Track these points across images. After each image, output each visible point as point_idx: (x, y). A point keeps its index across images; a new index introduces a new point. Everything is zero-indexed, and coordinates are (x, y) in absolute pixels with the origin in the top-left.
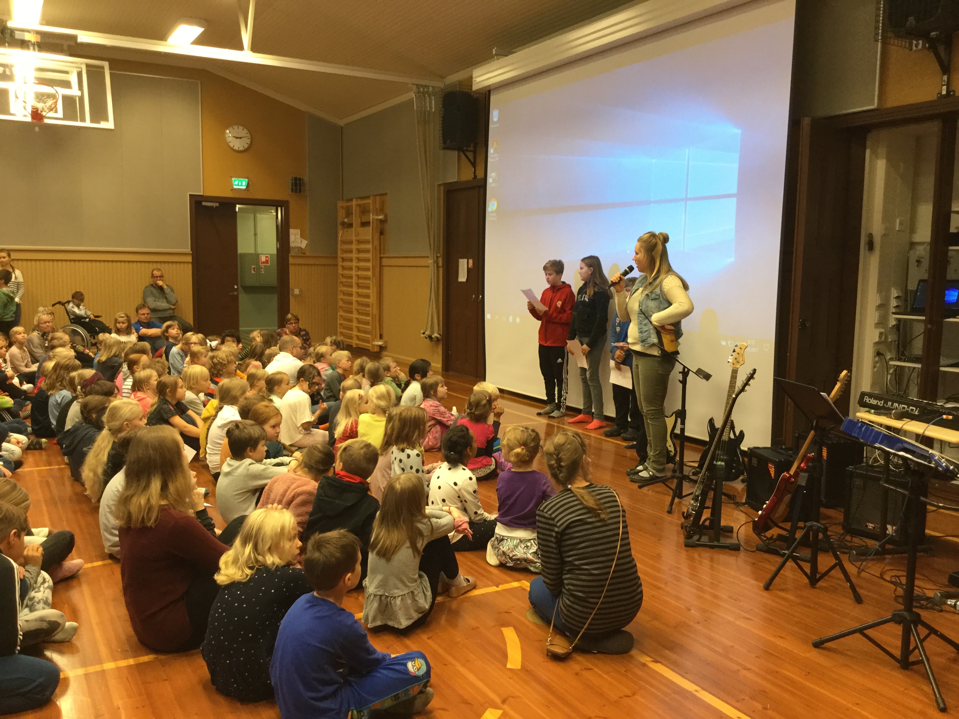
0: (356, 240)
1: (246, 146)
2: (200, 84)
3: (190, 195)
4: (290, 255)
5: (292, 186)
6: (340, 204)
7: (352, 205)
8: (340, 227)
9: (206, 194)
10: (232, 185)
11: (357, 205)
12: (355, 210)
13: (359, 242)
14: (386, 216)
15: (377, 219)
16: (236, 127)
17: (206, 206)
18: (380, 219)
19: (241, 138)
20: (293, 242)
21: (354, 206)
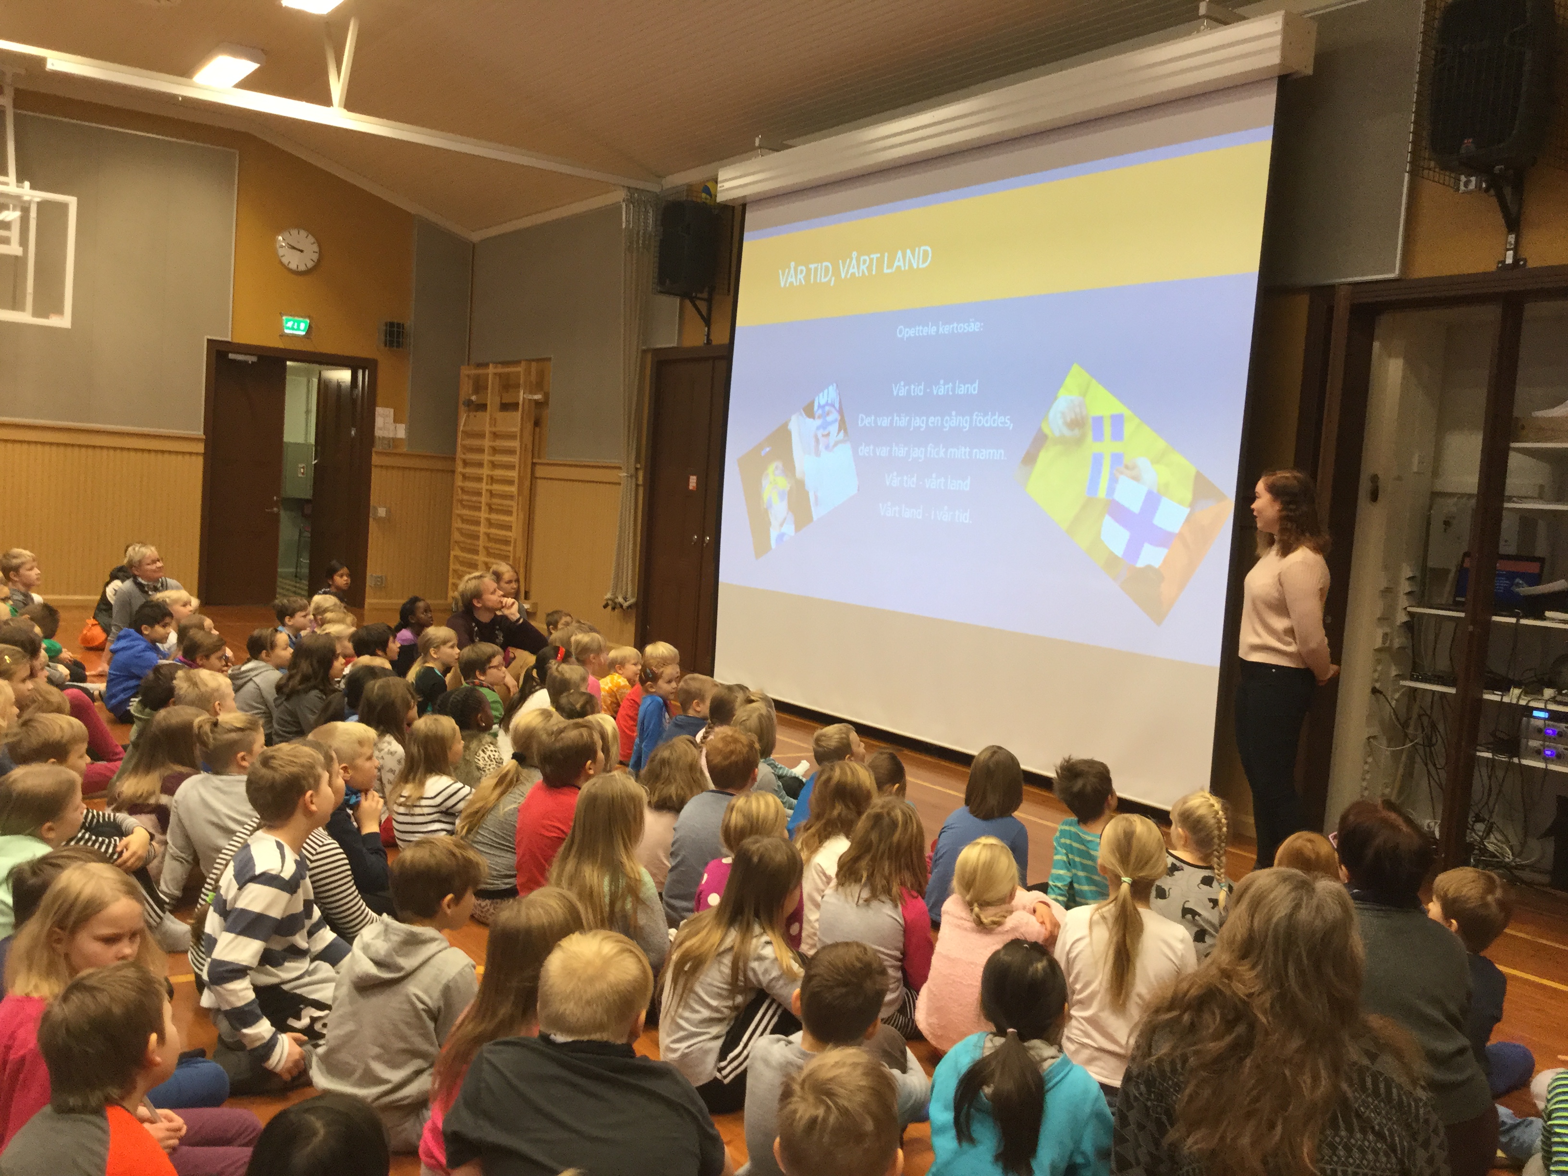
1: (310, 264)
2: (238, 158)
3: (209, 340)
4: (374, 450)
5: (385, 336)
6: (465, 370)
7: (488, 374)
8: (462, 409)
9: (236, 341)
10: (281, 327)
11: (494, 374)
12: (492, 382)
13: (496, 435)
14: (546, 396)
15: (530, 400)
16: (294, 232)
17: (234, 361)
18: (535, 400)
19: (302, 251)
20: (380, 429)
21: (490, 376)
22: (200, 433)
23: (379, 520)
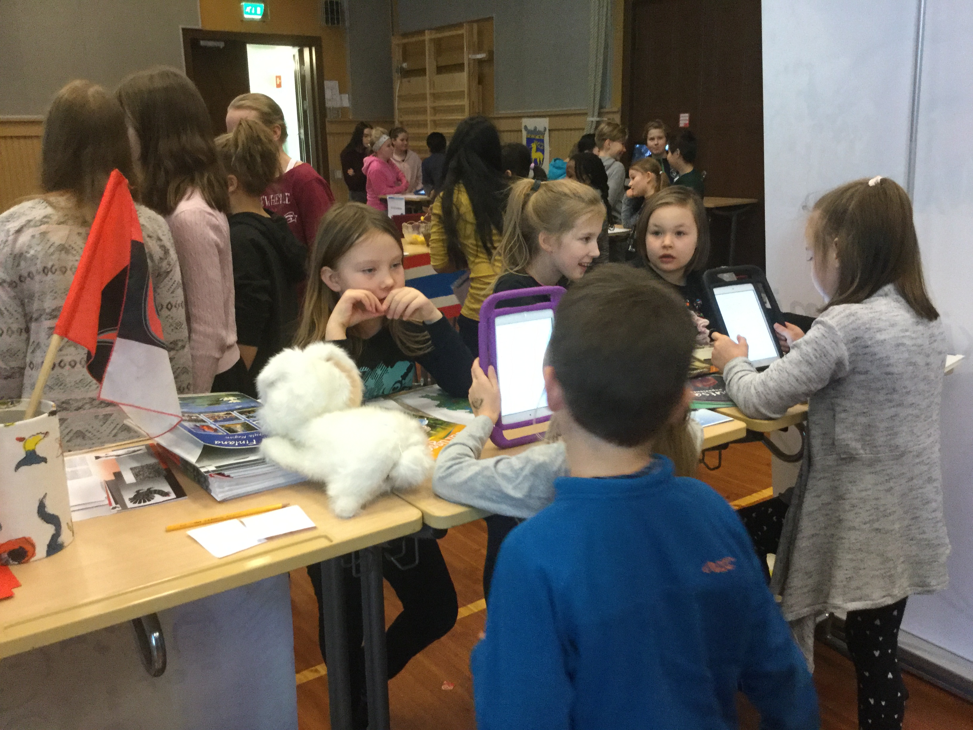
0: (430, 94)
3: (183, 30)
4: (327, 120)
5: (327, 13)
6: (396, 41)
7: (424, 41)
8: (396, 76)
9: (206, 28)
10: (241, 13)
11: (431, 40)
12: (429, 49)
13: (436, 96)
14: (491, 53)
15: (474, 59)
17: (205, 48)
18: (478, 59)
20: (330, 100)
21: (426, 43)
23: (337, 181)
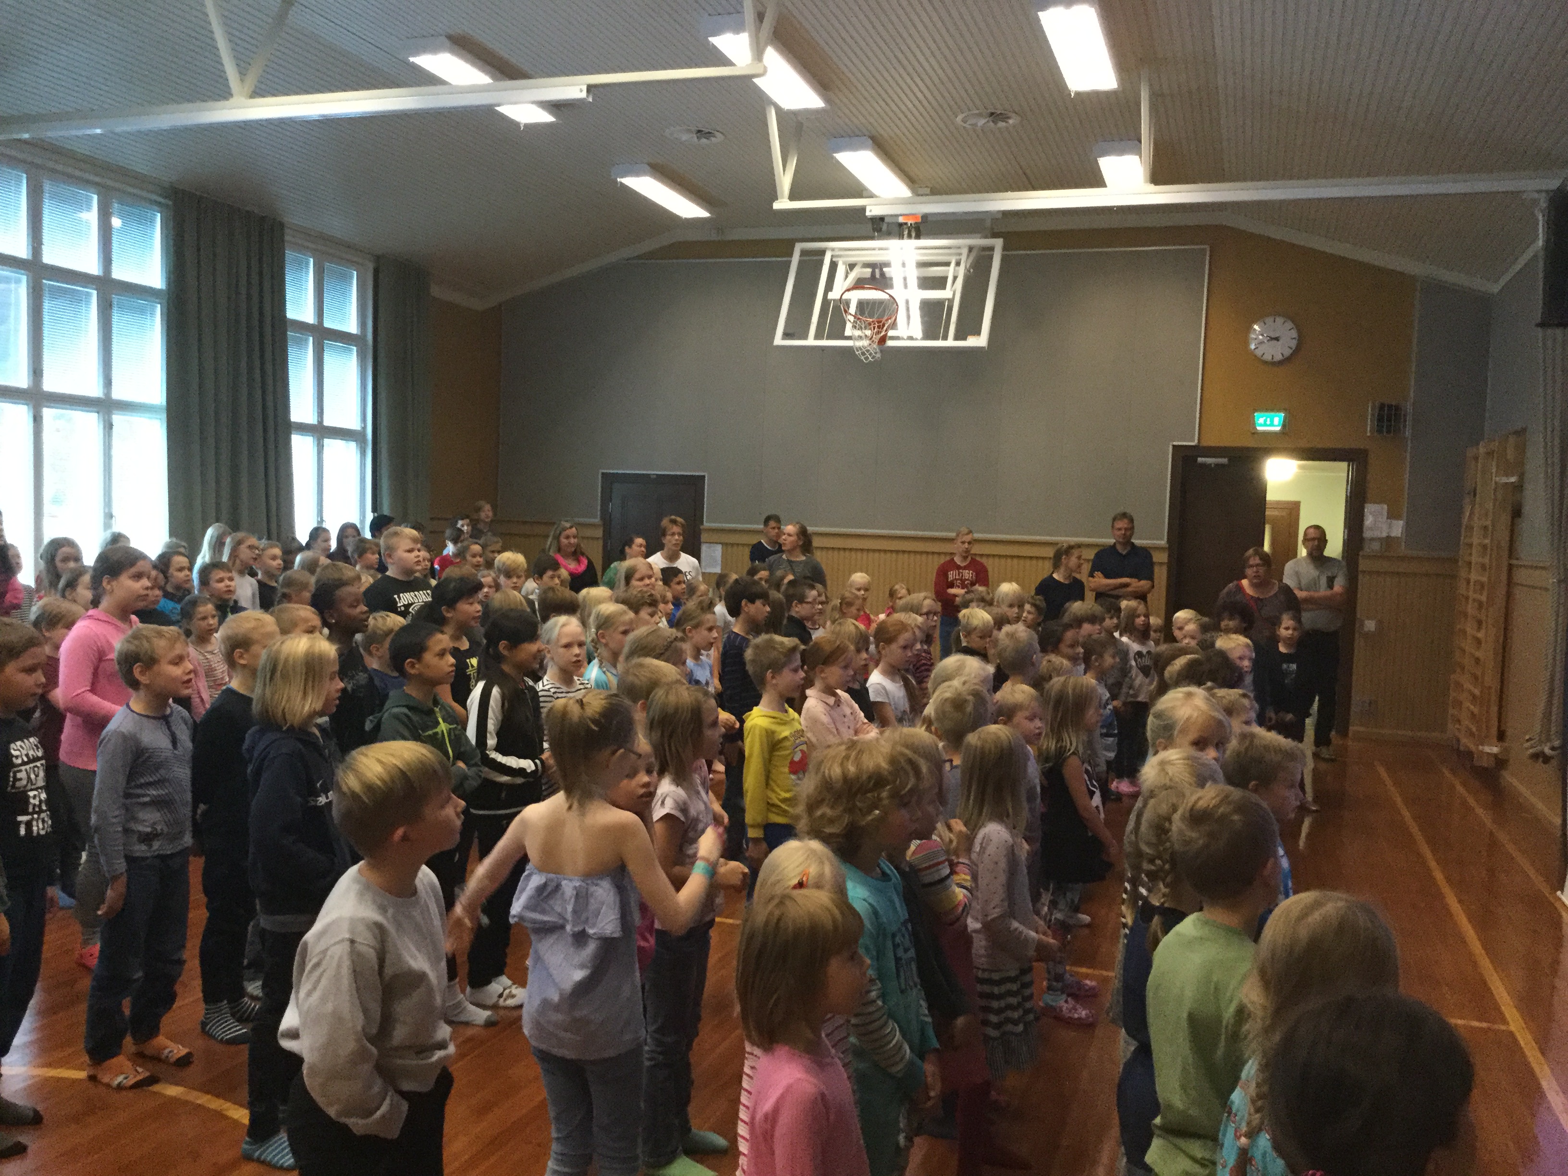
0: (1480, 527)
1: (1288, 352)
2: (1208, 253)
3: (1174, 446)
4: (1361, 553)
5: (1380, 420)
7: (1479, 455)
8: (1467, 499)
9: (1204, 443)
10: (1254, 424)
11: (1486, 454)
12: (1483, 464)
14: (1522, 476)
15: (1504, 484)
16: (1269, 320)
17: (1204, 466)
18: (1510, 483)
19: (1277, 339)
20: (1371, 529)
21: (1481, 457)
22: (1163, 542)
23: (1367, 635)
